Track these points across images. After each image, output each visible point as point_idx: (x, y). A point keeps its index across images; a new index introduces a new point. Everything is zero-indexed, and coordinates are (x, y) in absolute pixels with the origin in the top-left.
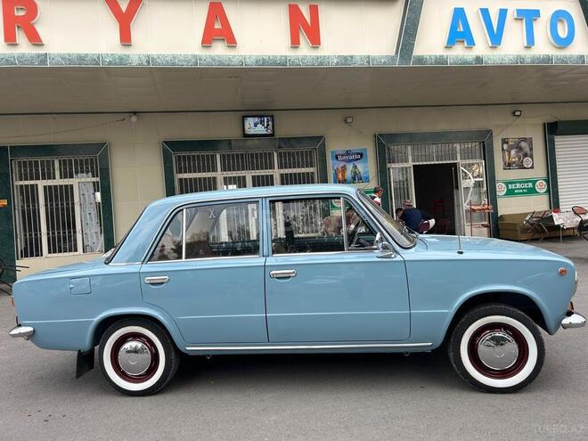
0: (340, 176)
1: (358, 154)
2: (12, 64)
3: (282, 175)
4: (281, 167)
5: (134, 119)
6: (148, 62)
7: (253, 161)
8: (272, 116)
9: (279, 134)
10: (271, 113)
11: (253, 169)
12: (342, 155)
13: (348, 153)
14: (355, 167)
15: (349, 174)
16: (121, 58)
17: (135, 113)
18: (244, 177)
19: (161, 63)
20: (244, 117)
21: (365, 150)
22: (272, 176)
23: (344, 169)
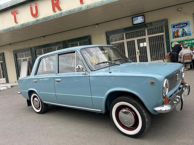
0: (176, 35)
1: (184, 24)
2: (55, 17)
3: (149, 38)
4: (148, 34)
5: (97, 26)
6: (88, 7)
7: (137, 34)
8: (144, 15)
9: (147, 22)
10: (143, 14)
11: (137, 37)
12: (177, 25)
13: (179, 24)
14: (184, 30)
15: (180, 33)
16: (80, 8)
17: (97, 24)
18: (134, 41)
19: (91, 7)
20: (132, 18)
21: (189, 21)
22: (145, 38)
23: (178, 31)
